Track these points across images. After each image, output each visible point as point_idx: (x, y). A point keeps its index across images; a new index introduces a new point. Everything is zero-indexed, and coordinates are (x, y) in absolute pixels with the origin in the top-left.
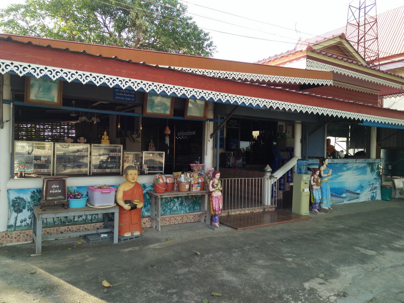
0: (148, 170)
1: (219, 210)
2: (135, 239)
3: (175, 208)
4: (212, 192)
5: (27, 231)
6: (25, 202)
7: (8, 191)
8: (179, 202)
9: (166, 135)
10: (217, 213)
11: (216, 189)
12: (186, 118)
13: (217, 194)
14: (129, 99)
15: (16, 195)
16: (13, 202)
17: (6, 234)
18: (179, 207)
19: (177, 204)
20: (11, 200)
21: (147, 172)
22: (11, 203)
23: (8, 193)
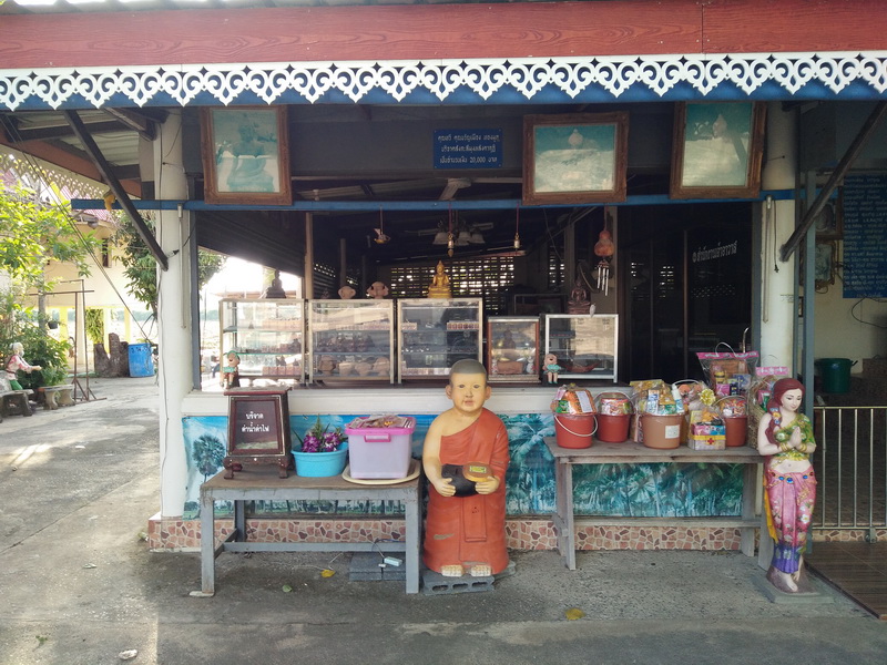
0: (560, 372)
1: (799, 529)
2: (471, 589)
3: (643, 497)
4: (767, 459)
5: (224, 521)
6: (222, 448)
7: (184, 419)
8: (660, 480)
9: (601, 258)
10: (788, 538)
11: (784, 447)
12: (675, 198)
13: (793, 466)
14: (482, 160)
15: (203, 431)
16: (196, 448)
17: (179, 524)
18: (659, 496)
19: (652, 486)
20: (192, 444)
21: (557, 377)
22: (193, 450)
23: (185, 426)
